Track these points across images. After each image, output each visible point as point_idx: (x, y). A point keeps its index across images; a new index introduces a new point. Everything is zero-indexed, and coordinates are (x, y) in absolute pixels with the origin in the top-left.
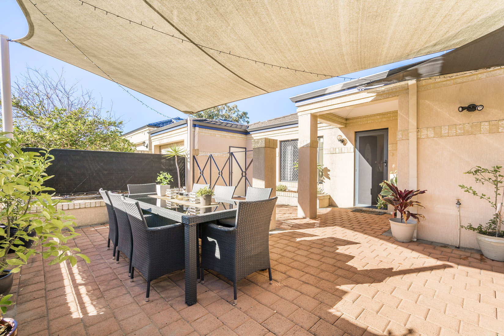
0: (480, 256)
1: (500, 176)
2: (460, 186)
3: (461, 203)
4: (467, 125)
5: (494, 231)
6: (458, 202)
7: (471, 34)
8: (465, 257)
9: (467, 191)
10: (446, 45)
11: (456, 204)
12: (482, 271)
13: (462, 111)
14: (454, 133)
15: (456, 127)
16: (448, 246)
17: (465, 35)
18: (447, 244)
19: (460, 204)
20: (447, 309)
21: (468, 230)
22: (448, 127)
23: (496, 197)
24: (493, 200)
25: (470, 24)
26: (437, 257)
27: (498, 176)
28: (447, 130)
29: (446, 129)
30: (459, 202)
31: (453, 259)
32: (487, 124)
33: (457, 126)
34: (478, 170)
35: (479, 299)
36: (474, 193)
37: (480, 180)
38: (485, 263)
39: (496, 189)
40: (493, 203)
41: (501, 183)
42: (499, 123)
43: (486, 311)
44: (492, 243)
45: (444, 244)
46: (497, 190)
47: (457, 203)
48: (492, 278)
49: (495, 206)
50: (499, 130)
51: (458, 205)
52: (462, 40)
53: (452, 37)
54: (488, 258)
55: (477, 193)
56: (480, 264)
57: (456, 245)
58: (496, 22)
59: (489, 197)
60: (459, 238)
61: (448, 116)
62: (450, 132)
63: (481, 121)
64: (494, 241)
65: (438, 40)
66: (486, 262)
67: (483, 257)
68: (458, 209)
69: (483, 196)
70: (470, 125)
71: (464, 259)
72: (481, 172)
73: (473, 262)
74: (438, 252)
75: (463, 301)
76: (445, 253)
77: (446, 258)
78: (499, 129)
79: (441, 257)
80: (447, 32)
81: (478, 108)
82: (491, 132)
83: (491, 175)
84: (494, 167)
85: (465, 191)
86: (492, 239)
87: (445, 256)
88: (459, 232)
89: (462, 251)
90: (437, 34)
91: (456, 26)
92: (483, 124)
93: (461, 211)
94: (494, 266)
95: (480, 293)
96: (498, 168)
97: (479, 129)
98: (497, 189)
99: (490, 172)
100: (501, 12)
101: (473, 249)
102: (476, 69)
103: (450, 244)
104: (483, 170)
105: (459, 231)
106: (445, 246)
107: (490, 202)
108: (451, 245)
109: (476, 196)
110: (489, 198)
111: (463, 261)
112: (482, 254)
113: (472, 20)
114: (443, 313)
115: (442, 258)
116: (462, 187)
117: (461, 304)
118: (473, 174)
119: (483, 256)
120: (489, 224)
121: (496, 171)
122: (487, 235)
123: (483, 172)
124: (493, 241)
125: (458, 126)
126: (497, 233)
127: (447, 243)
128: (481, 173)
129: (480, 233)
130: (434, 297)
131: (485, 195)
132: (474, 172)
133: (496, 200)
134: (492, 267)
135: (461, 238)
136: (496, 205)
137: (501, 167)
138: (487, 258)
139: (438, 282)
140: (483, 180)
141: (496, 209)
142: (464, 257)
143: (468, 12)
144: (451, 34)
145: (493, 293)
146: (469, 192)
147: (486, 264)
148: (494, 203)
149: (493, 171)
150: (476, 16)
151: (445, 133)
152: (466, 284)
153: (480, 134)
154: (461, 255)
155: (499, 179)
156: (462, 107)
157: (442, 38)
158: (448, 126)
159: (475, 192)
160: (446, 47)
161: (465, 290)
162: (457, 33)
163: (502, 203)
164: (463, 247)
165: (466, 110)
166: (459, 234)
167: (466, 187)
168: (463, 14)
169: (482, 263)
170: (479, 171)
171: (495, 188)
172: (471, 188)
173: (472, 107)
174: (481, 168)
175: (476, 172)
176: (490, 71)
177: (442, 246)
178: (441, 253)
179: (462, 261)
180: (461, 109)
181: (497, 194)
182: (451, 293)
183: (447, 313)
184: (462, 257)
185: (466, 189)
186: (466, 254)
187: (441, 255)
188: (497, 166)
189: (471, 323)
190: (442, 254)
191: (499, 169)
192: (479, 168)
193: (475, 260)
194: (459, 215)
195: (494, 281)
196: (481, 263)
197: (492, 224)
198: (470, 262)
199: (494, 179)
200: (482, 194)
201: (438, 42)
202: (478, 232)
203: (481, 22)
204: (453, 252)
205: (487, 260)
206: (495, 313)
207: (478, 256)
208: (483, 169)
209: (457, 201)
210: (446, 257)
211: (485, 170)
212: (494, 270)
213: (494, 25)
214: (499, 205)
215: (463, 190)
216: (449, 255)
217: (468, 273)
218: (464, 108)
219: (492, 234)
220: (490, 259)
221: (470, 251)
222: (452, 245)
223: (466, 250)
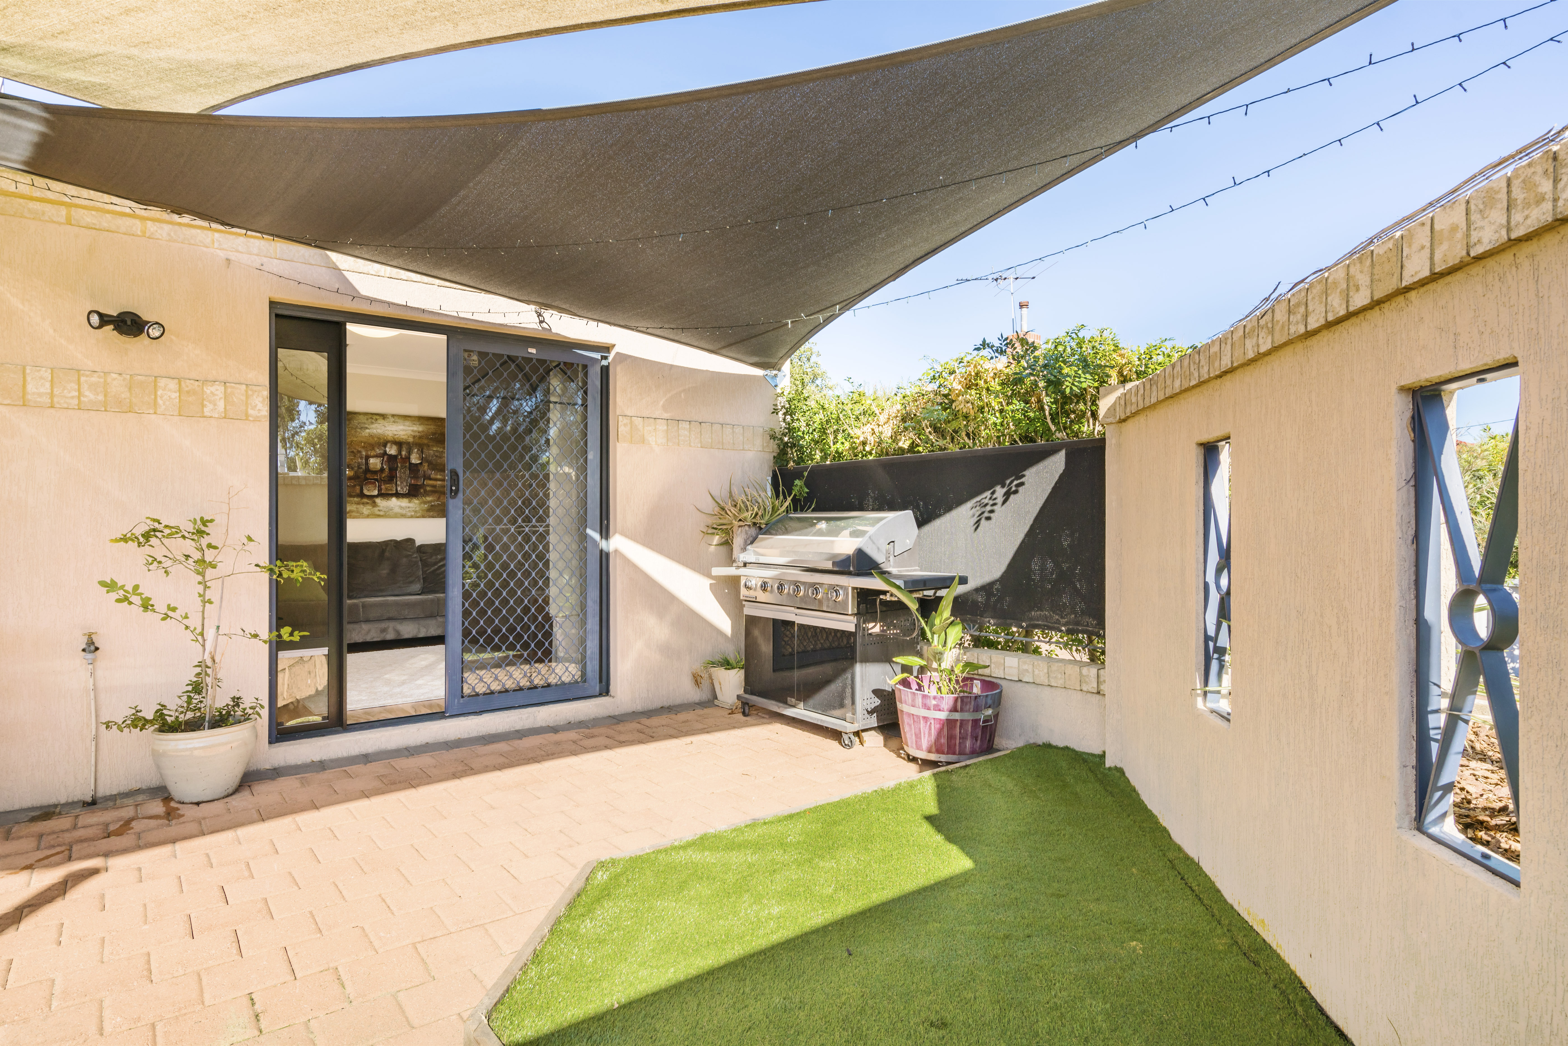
0: (161, 804)
1: (210, 546)
2: (103, 584)
3: (97, 645)
4: (114, 379)
5: (199, 714)
6: (91, 642)
7: (131, 81)
8: (121, 826)
9: (126, 599)
10: (43, 73)
11: (84, 650)
12: (179, 846)
13: (100, 327)
14: (72, 397)
15: (79, 380)
16: (58, 810)
17: (112, 76)
18: (49, 806)
19: (97, 649)
20: (107, 1013)
21: (126, 730)
22: (52, 374)
23: (203, 612)
24: (194, 621)
25: (135, 51)
26: (28, 862)
27: (204, 547)
28: (48, 385)
29: (41, 378)
30: (93, 643)
31: (85, 845)
32: (173, 385)
33: (83, 375)
34: (154, 530)
35: (188, 931)
36: (147, 605)
37: (160, 562)
38: (182, 820)
39: (201, 587)
40: (195, 629)
41: (214, 567)
42: (205, 389)
43: (213, 952)
44: (196, 753)
45: (40, 808)
46: (205, 590)
47: (84, 646)
48: (207, 855)
49: (200, 638)
50: (205, 410)
51: (90, 652)
52: (100, 85)
53: (73, 58)
54: (186, 801)
55: (152, 606)
56: (169, 828)
57: (82, 798)
58: (200, 86)
59: (186, 614)
60: (93, 769)
61: (51, 331)
62: (56, 391)
63: (156, 375)
64: (202, 745)
65: (23, 40)
66: (183, 816)
67: (173, 804)
68: (91, 667)
69: (170, 613)
70: (124, 380)
71: (119, 833)
72: (164, 536)
73: (149, 830)
74: (27, 844)
75: (148, 962)
76: (51, 837)
77: (63, 852)
78: (203, 406)
79: (41, 856)
80: (63, 32)
81: (150, 331)
82: (182, 412)
83: (188, 546)
84: (195, 519)
85: (118, 601)
86: (195, 741)
87: (53, 847)
88: (93, 749)
89: (107, 809)
90: (27, 18)
91: (95, 33)
92: (162, 382)
93: (99, 673)
94: (204, 818)
95: (188, 912)
96: (204, 522)
97: (153, 397)
98: (206, 587)
99: (187, 535)
100: (217, 69)
101: (139, 791)
102: (144, 200)
103: (63, 801)
104: (167, 531)
105: (94, 743)
106: (46, 813)
107: (187, 627)
108: (67, 804)
109: (149, 613)
110: (186, 617)
111: (118, 838)
112: (166, 795)
113: (146, 45)
114: (98, 1036)
115: (47, 857)
116: (110, 586)
117: (145, 973)
118: (139, 544)
119: (172, 799)
120: (185, 698)
121: (200, 533)
122: (182, 731)
123: (169, 536)
124: (197, 745)
125: (87, 376)
126: (207, 719)
127: (53, 800)
128: (165, 541)
129: (163, 731)
130: (55, 1004)
131: (174, 609)
132: (140, 537)
133: (203, 618)
134: (200, 824)
135: (99, 767)
136: (202, 634)
137: (212, 521)
138: (183, 803)
139: (55, 946)
140: (167, 563)
141: (203, 646)
142: (118, 826)
143: (141, 15)
144: (70, 45)
145: (219, 894)
146: (130, 603)
147: (184, 822)
148: (199, 630)
149: (193, 533)
150: (159, 40)
151: (40, 395)
152: (145, 905)
153: (155, 413)
154: (107, 825)
155: (209, 556)
156: (101, 315)
157: (39, 43)
158: (49, 371)
159: (150, 599)
160: (39, 77)
161: (147, 927)
162: (92, 54)
163: (218, 627)
164: (108, 794)
165: (112, 327)
166: (93, 754)
167: (122, 587)
168: (127, 12)
169: (174, 822)
170: (159, 534)
171: (200, 583)
172: (136, 587)
173: (129, 323)
174: (160, 523)
175: (147, 536)
176: (180, 224)
177: (33, 819)
178: (39, 842)
179: (115, 842)
180: (95, 319)
181: (204, 602)
182: (105, 960)
183: (108, 1028)
184: (112, 828)
185: (121, 592)
186: (123, 814)
187: (38, 849)
188: (202, 519)
189: (184, 1011)
190: (43, 845)
191: (207, 526)
192: (156, 525)
193: (153, 823)
194: (92, 687)
195: (214, 861)
196: (169, 825)
197: (192, 695)
198: (139, 836)
199: (197, 555)
200: (169, 606)
201: (20, 46)
202: (155, 730)
203: (166, 66)
204: (80, 825)
205: (184, 810)
206: (235, 945)
207: (157, 807)
208: (166, 526)
209: (85, 640)
210: (58, 849)
211: (175, 532)
212: (205, 829)
213: (194, 91)
214: (210, 634)
215: (114, 596)
216: (68, 837)
217: (140, 869)
218: (106, 319)
219: (193, 726)
220: (192, 803)
221: (130, 801)
222: (70, 800)
223: (118, 802)
